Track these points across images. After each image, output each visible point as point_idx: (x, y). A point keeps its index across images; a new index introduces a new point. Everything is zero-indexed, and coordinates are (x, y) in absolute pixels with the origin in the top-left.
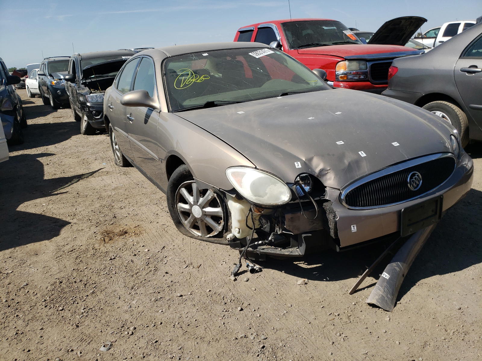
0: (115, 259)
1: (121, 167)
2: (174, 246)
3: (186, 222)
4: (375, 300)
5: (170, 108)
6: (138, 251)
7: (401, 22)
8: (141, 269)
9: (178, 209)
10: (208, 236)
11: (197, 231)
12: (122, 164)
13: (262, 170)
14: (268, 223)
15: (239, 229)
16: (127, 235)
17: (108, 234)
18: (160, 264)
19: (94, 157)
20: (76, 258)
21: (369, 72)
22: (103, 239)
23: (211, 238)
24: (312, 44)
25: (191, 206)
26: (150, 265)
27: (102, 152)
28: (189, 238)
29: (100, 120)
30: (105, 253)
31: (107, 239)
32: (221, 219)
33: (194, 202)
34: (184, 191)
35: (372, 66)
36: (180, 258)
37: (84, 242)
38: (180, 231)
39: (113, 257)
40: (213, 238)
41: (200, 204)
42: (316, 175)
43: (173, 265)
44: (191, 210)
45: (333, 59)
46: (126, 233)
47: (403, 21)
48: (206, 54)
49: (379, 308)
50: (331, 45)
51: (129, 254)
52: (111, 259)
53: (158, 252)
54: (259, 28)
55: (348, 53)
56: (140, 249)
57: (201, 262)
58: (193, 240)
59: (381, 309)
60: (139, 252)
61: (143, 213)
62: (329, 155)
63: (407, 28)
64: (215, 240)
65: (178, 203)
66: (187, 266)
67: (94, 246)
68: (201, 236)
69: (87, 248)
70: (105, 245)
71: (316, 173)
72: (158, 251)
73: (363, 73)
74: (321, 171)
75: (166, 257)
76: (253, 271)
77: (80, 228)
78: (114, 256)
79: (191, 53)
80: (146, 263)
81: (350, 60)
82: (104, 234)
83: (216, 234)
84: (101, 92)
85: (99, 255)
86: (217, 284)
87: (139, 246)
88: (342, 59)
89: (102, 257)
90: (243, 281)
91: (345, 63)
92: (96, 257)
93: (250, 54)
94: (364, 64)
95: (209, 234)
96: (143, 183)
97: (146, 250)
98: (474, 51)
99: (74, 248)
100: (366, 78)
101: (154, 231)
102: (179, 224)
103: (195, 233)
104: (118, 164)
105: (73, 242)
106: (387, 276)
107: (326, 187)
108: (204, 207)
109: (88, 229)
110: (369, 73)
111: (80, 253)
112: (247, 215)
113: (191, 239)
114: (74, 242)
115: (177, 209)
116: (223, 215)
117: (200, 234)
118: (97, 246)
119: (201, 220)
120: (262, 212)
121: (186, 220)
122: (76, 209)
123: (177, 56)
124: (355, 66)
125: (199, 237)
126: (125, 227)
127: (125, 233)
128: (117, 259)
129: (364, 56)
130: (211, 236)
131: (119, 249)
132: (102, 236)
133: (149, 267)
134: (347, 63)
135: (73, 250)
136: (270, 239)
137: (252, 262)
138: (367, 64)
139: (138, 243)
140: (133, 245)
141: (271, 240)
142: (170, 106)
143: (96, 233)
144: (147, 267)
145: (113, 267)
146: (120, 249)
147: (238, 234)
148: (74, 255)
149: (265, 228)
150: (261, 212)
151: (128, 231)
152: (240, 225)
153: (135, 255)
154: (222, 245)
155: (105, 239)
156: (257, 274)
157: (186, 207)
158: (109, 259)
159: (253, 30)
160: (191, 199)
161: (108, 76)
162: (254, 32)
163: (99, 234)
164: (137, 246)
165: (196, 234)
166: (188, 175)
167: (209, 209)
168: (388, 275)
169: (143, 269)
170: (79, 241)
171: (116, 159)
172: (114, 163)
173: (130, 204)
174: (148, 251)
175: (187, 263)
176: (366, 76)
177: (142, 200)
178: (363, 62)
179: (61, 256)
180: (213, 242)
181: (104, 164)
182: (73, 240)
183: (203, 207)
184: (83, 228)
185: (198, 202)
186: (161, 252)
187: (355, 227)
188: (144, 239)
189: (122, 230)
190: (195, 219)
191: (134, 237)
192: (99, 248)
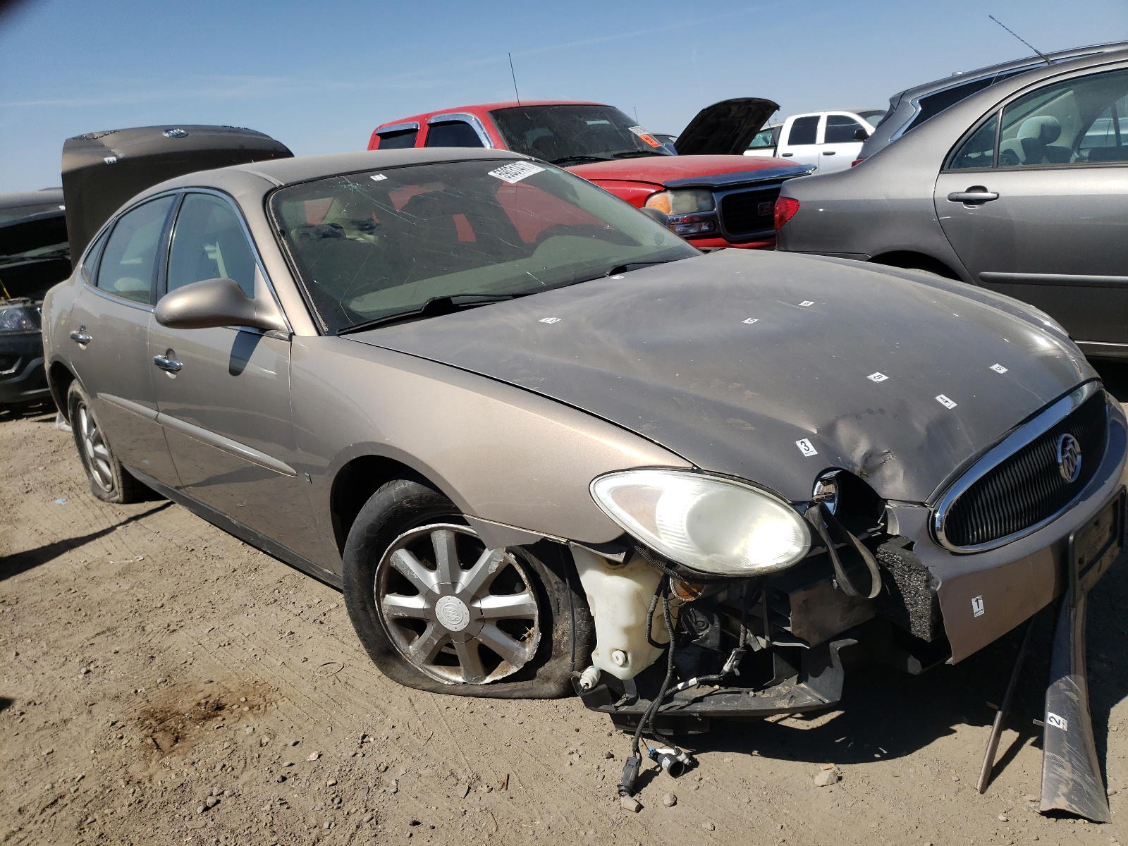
0: (219, 806)
1: (117, 506)
2: (393, 727)
3: (411, 647)
4: (1062, 797)
5: (323, 323)
6: (286, 764)
7: (730, 110)
8: (326, 825)
9: (385, 612)
10: (489, 679)
11: (451, 672)
12: (119, 497)
13: (715, 474)
14: (712, 624)
15: (624, 652)
16: (224, 713)
17: (162, 721)
18: (378, 796)
19: (21, 483)
20: (80, 828)
21: (718, 216)
22: (150, 741)
23: (496, 685)
24: (571, 157)
25: (432, 599)
26: (348, 807)
27: (41, 468)
28: (429, 694)
29: (16, 379)
30: (179, 791)
31: (165, 740)
32: (530, 623)
33: (441, 586)
34: (405, 560)
35: (725, 202)
36: (433, 763)
37: (88, 766)
38: (392, 678)
39: (210, 801)
40: (504, 685)
41: (464, 591)
42: (857, 471)
43: (421, 792)
44: (431, 611)
45: (637, 189)
46: (220, 708)
47: (734, 109)
48: (381, 175)
49: (1077, 817)
50: (609, 158)
51: (261, 780)
52: (206, 809)
53: (354, 756)
54: (431, 125)
55: (668, 174)
56: (291, 755)
57: (503, 769)
58: (443, 699)
59: (1081, 821)
60: (291, 765)
61: (247, 634)
62: (870, 412)
63: (742, 123)
64: (513, 691)
65: (384, 597)
66: (469, 788)
67: (127, 773)
68: (464, 683)
69: (106, 783)
70: (166, 760)
71: (854, 465)
72: (353, 753)
73: (704, 219)
74: (868, 457)
75: (387, 768)
76: (677, 770)
77: (55, 718)
78: (211, 795)
79: (339, 175)
80: (333, 800)
81: (675, 189)
82: (147, 722)
83: (514, 670)
84: (12, 303)
85: (157, 801)
86: (591, 832)
87: (281, 744)
88: (659, 188)
89: (172, 807)
90: (661, 806)
91: (667, 199)
92: (149, 812)
93: (491, 173)
94: (705, 199)
95: (488, 673)
96: (207, 544)
97: (314, 756)
98: (973, 155)
99: (58, 791)
100: (714, 230)
101: (307, 689)
102: (385, 655)
103: (442, 677)
104: (106, 496)
105: (46, 772)
106: (1061, 721)
107: (886, 501)
108: (476, 598)
109: (84, 717)
110: (719, 218)
111: (85, 806)
112: (651, 609)
113: (435, 695)
114: (52, 769)
115: (381, 612)
116: (537, 612)
117: (460, 679)
118: (136, 769)
119: (467, 635)
120: (700, 594)
121: (410, 641)
122: (17, 654)
123: (301, 183)
124: (688, 203)
125: (461, 688)
126: (208, 689)
127: (216, 709)
128: (228, 803)
129: (707, 180)
130: (499, 677)
131: (219, 767)
132: (145, 732)
133: (348, 814)
134: (669, 195)
135: (56, 801)
136: (726, 668)
137: (670, 742)
138: (712, 197)
139: (273, 736)
140: (261, 745)
141: (731, 672)
142: (319, 316)
143: (119, 725)
144: (339, 814)
145: (227, 838)
146: (224, 766)
147: (622, 669)
148: (67, 817)
149: (706, 638)
150: (694, 594)
151: (224, 701)
152: (630, 641)
153: (284, 779)
154: (537, 702)
155: (158, 741)
156: (690, 774)
157: (415, 603)
158: (200, 809)
159: (416, 130)
160: (432, 579)
161: (23, 259)
162: (418, 134)
163: (128, 728)
164: (274, 748)
165: (448, 680)
166: (418, 509)
167: (493, 603)
168: (1061, 719)
169: (333, 825)
170: (67, 764)
171: (94, 482)
172: (90, 495)
173: (194, 614)
174: (319, 756)
175: (464, 777)
176: (715, 224)
177: (226, 596)
178: (705, 194)
179: (20, 829)
180: (507, 695)
181: (59, 501)
182: (44, 764)
183: (471, 597)
184: (67, 716)
185: (454, 584)
186: (364, 755)
187: (981, 602)
188: (286, 720)
189: (203, 701)
190: (447, 637)
191: (250, 716)
192: (146, 774)
